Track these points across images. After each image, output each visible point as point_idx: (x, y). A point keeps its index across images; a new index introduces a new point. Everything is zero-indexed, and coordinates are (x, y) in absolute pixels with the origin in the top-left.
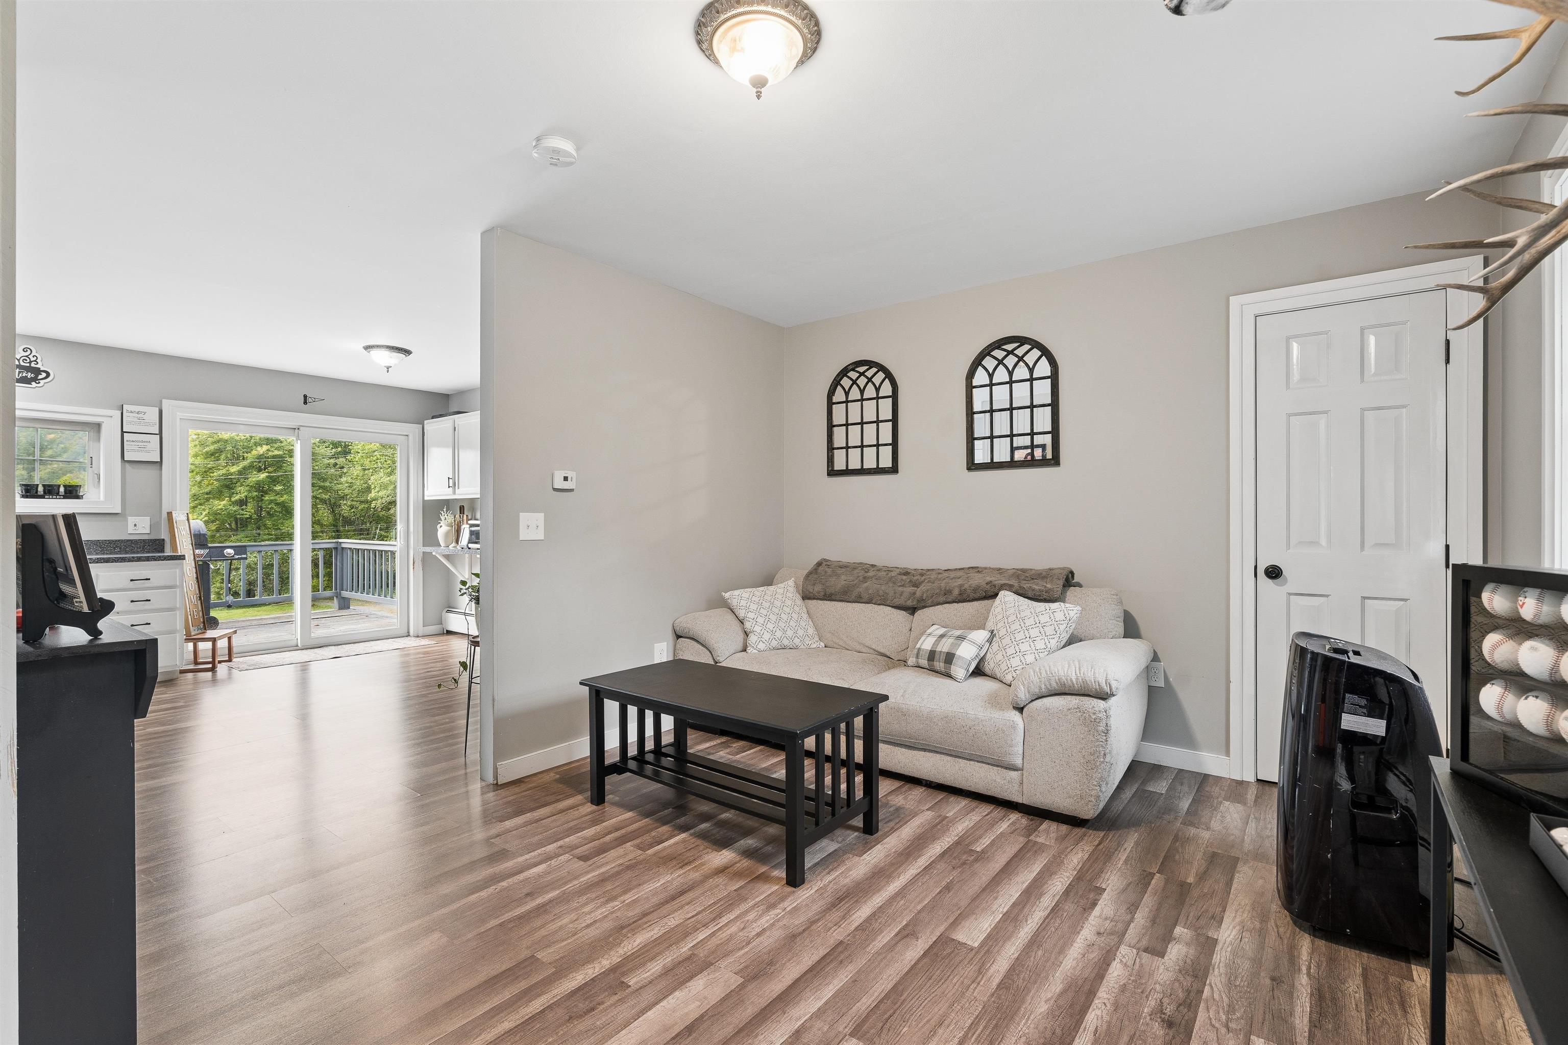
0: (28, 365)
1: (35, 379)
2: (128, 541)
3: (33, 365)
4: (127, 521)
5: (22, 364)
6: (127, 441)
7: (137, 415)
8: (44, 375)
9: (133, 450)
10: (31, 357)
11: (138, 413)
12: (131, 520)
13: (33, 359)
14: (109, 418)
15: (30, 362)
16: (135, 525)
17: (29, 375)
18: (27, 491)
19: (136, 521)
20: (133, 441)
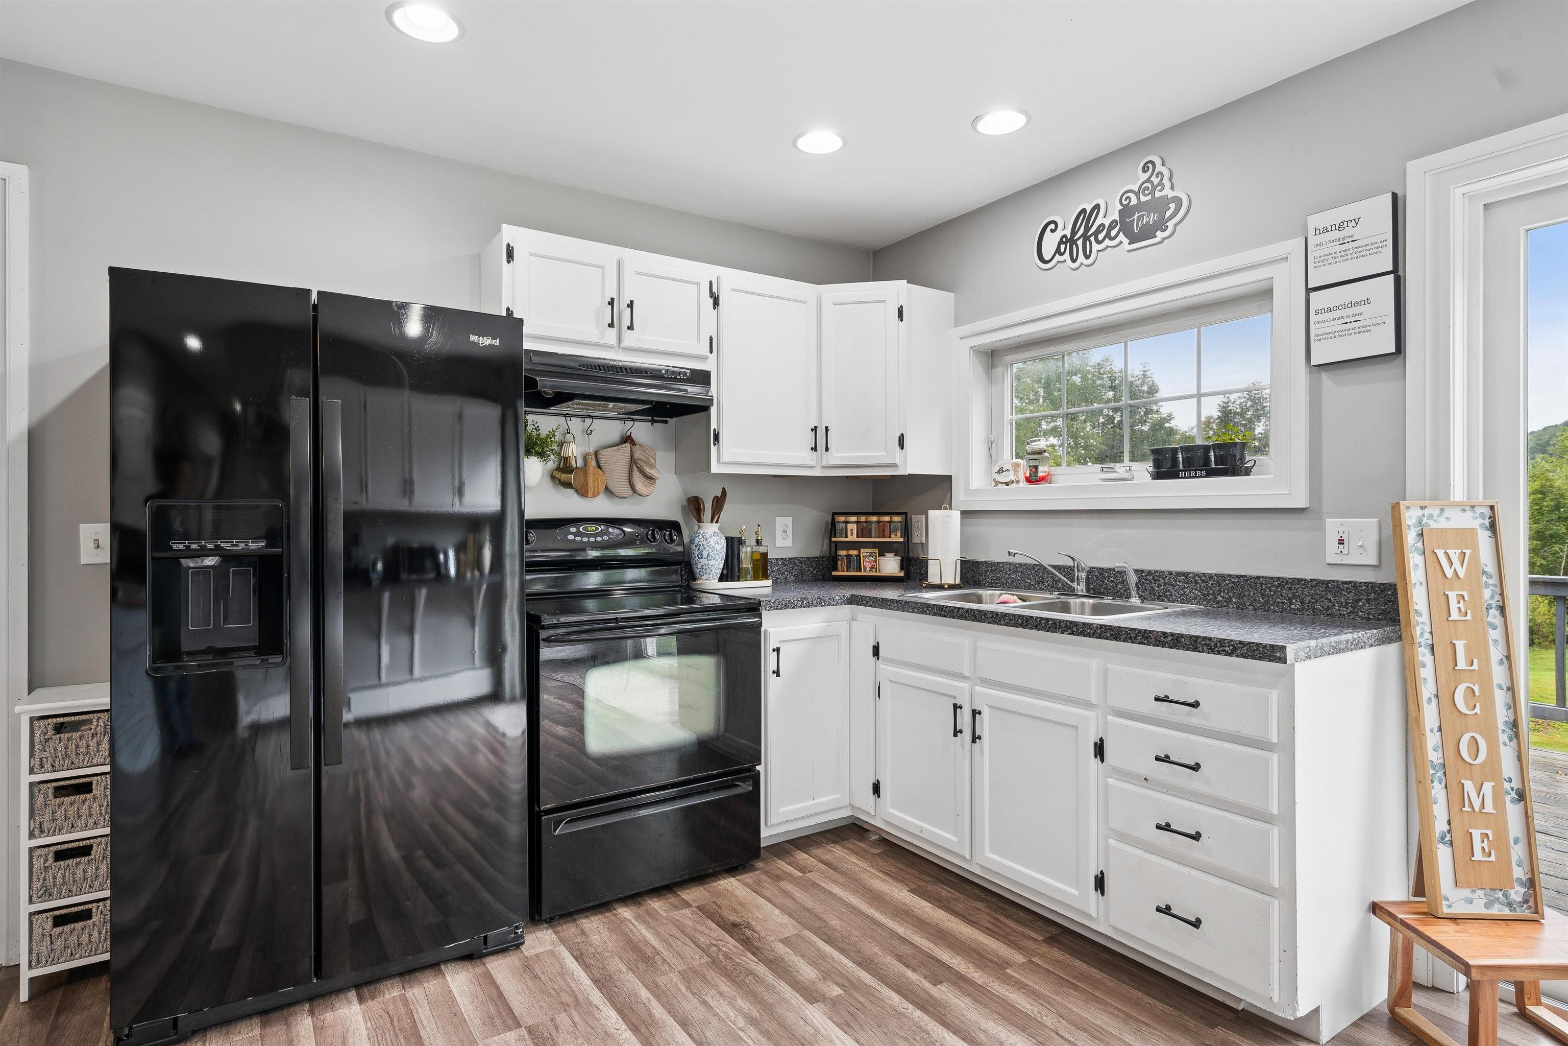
0: (1149, 197)
1: (1161, 225)
2: (1319, 583)
3: (1157, 194)
4: (1322, 528)
5: (1143, 199)
6: (1317, 312)
7: (1335, 235)
8: (1172, 206)
9: (1332, 335)
10: (1153, 178)
11: (1340, 227)
12: (1334, 526)
13: (1156, 181)
14: (1283, 265)
15: (1152, 193)
16: (1341, 542)
17: (1152, 218)
18: (1157, 464)
19: (1341, 529)
20: (1330, 310)
